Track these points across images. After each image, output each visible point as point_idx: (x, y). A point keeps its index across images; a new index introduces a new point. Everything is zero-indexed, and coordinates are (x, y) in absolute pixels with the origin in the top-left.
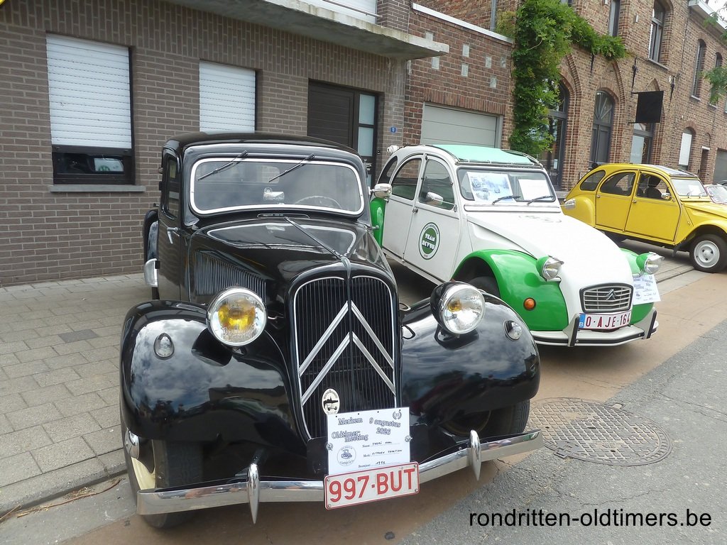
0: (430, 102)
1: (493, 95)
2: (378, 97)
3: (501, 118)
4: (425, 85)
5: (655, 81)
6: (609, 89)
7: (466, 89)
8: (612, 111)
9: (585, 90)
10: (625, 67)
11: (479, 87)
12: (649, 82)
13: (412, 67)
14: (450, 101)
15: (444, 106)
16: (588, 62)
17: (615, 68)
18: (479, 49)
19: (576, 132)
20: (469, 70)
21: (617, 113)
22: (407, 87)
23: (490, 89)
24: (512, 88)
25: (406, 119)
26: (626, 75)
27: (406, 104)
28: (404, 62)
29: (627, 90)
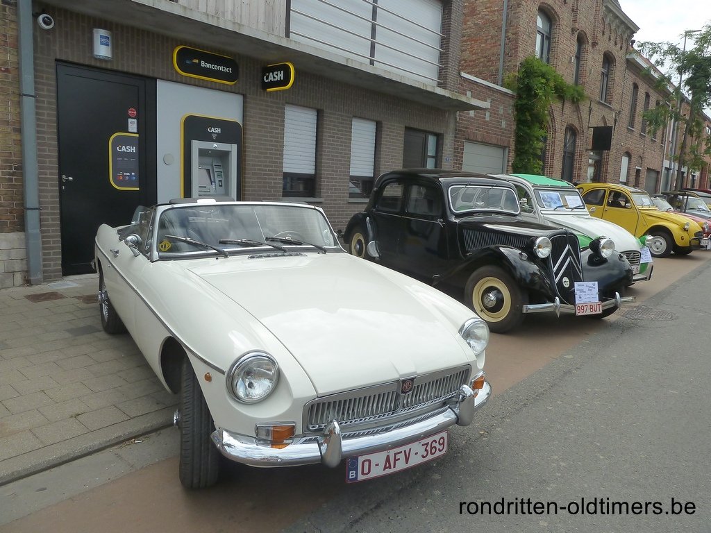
0: (468, 140)
1: (503, 133)
2: (439, 137)
3: (507, 149)
4: (466, 128)
5: (604, 118)
6: (573, 125)
7: (488, 130)
8: (575, 141)
9: (558, 126)
10: (584, 108)
11: (495, 127)
12: (600, 118)
13: (460, 115)
14: (479, 138)
15: (475, 141)
16: (561, 106)
17: (577, 109)
18: (496, 101)
19: (553, 158)
20: (490, 116)
21: (578, 143)
22: (456, 130)
23: (501, 129)
24: (514, 127)
25: (455, 152)
26: (585, 115)
27: (455, 141)
28: (455, 113)
29: (585, 125)
